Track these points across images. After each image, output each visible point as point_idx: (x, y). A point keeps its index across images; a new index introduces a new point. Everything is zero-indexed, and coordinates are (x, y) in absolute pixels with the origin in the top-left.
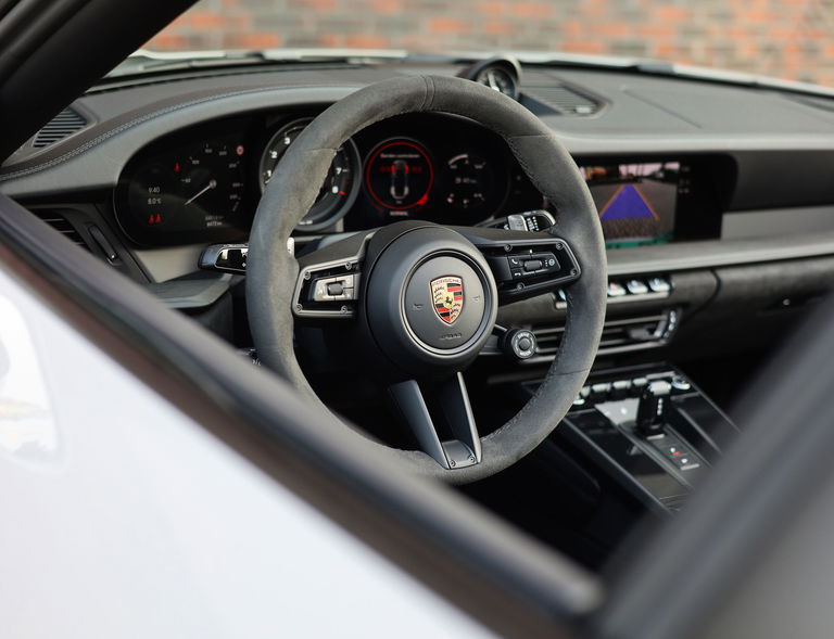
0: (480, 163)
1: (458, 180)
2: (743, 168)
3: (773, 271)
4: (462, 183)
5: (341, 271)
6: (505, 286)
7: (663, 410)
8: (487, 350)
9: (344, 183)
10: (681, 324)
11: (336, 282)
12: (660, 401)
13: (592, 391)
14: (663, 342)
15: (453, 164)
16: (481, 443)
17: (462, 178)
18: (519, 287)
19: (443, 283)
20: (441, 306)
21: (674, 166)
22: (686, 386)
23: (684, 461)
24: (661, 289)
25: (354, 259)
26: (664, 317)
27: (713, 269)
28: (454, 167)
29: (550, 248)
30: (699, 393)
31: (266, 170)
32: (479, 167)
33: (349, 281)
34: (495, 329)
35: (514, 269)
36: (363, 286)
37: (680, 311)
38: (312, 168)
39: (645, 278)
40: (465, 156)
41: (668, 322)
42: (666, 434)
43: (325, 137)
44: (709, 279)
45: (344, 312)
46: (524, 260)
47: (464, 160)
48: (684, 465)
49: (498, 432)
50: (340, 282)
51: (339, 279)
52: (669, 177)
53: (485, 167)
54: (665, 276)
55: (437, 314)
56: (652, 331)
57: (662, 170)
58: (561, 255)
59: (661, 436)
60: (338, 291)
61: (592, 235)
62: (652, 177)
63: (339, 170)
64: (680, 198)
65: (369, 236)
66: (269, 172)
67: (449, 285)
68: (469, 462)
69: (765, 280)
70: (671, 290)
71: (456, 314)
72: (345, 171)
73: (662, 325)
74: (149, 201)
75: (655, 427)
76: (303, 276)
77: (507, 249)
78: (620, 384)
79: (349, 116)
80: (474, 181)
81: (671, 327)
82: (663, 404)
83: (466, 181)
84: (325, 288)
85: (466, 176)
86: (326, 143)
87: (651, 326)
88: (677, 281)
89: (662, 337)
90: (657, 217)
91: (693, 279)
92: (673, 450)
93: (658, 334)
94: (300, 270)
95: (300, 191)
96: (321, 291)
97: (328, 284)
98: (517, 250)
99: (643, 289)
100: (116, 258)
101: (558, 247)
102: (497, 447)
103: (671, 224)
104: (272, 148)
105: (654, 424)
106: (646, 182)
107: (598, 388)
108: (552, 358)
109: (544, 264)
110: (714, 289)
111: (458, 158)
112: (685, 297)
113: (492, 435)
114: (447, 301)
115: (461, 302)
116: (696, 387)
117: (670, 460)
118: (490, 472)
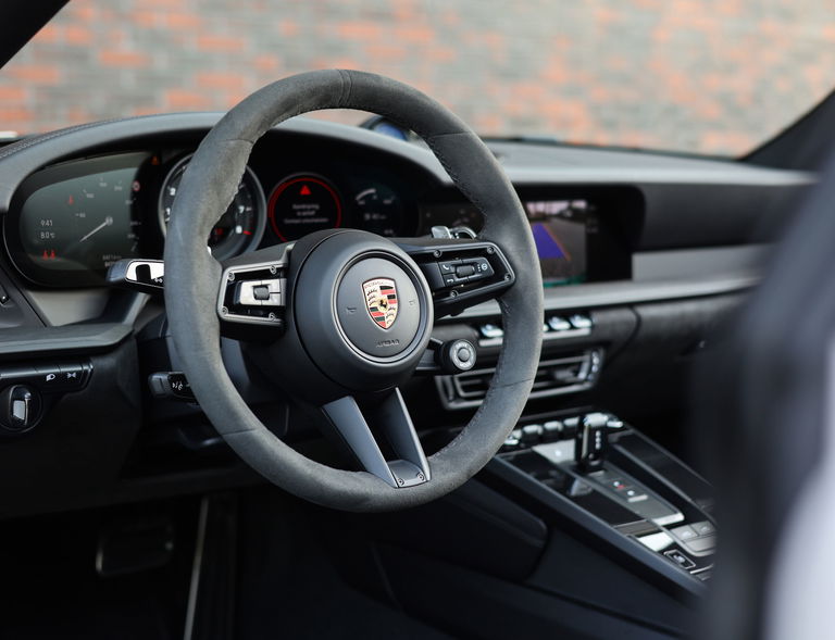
0: (388, 197)
1: (367, 216)
2: (651, 202)
3: (690, 307)
4: (371, 220)
5: (265, 274)
6: (439, 293)
7: (602, 443)
8: (424, 365)
9: (248, 222)
10: (604, 366)
11: (262, 286)
12: (598, 434)
13: (524, 433)
14: (587, 386)
15: (361, 199)
16: (428, 462)
17: (371, 215)
18: (452, 295)
19: (375, 285)
20: (374, 309)
21: (581, 204)
22: (618, 424)
23: (631, 493)
24: (583, 325)
25: (279, 263)
26: (586, 358)
27: (631, 305)
28: (362, 203)
29: (481, 252)
30: (631, 431)
31: (165, 208)
32: (387, 202)
33: (275, 285)
34: (431, 341)
35: (447, 275)
36: (290, 292)
37: (602, 352)
38: (229, 161)
39: (566, 314)
40: (372, 191)
41: (591, 364)
42: (605, 470)
43: (242, 127)
44: (627, 315)
45: (271, 320)
46: (456, 266)
47: (371, 195)
48: (630, 497)
49: (445, 451)
50: (266, 286)
51: (264, 282)
52: (577, 216)
53: (394, 202)
54: (585, 312)
55: (370, 317)
56: (576, 373)
57: (570, 208)
58: (493, 259)
59: (601, 473)
60: (264, 295)
61: (522, 238)
62: (560, 215)
63: (242, 209)
64: (590, 238)
65: (290, 247)
66: (168, 210)
67: (382, 288)
68: (418, 480)
69: (682, 317)
70: (593, 327)
71: (392, 318)
72: (248, 209)
73: (585, 366)
74: (43, 235)
75: (595, 463)
76: (226, 277)
77: (436, 255)
78: (551, 425)
79: (265, 107)
80: (383, 217)
81: (595, 369)
82: (601, 437)
83: (375, 217)
84: (251, 290)
85: (376, 212)
86: (242, 133)
87: (575, 368)
88: (598, 317)
89: (586, 380)
90: (568, 257)
91: (613, 316)
92: (616, 484)
93: (582, 375)
94: (223, 270)
95: (218, 184)
96: (247, 294)
97: (255, 287)
98: (447, 256)
99: (565, 325)
100: (8, 298)
101: (490, 251)
102: (446, 464)
103: (582, 263)
104: (170, 184)
105: (594, 459)
106: (556, 221)
107: (530, 429)
108: (479, 403)
109: (476, 268)
110: (634, 326)
111: (365, 193)
112: (606, 334)
113: (438, 454)
114: (382, 304)
115: (396, 306)
116: (627, 426)
117: (616, 493)
118: (442, 491)
